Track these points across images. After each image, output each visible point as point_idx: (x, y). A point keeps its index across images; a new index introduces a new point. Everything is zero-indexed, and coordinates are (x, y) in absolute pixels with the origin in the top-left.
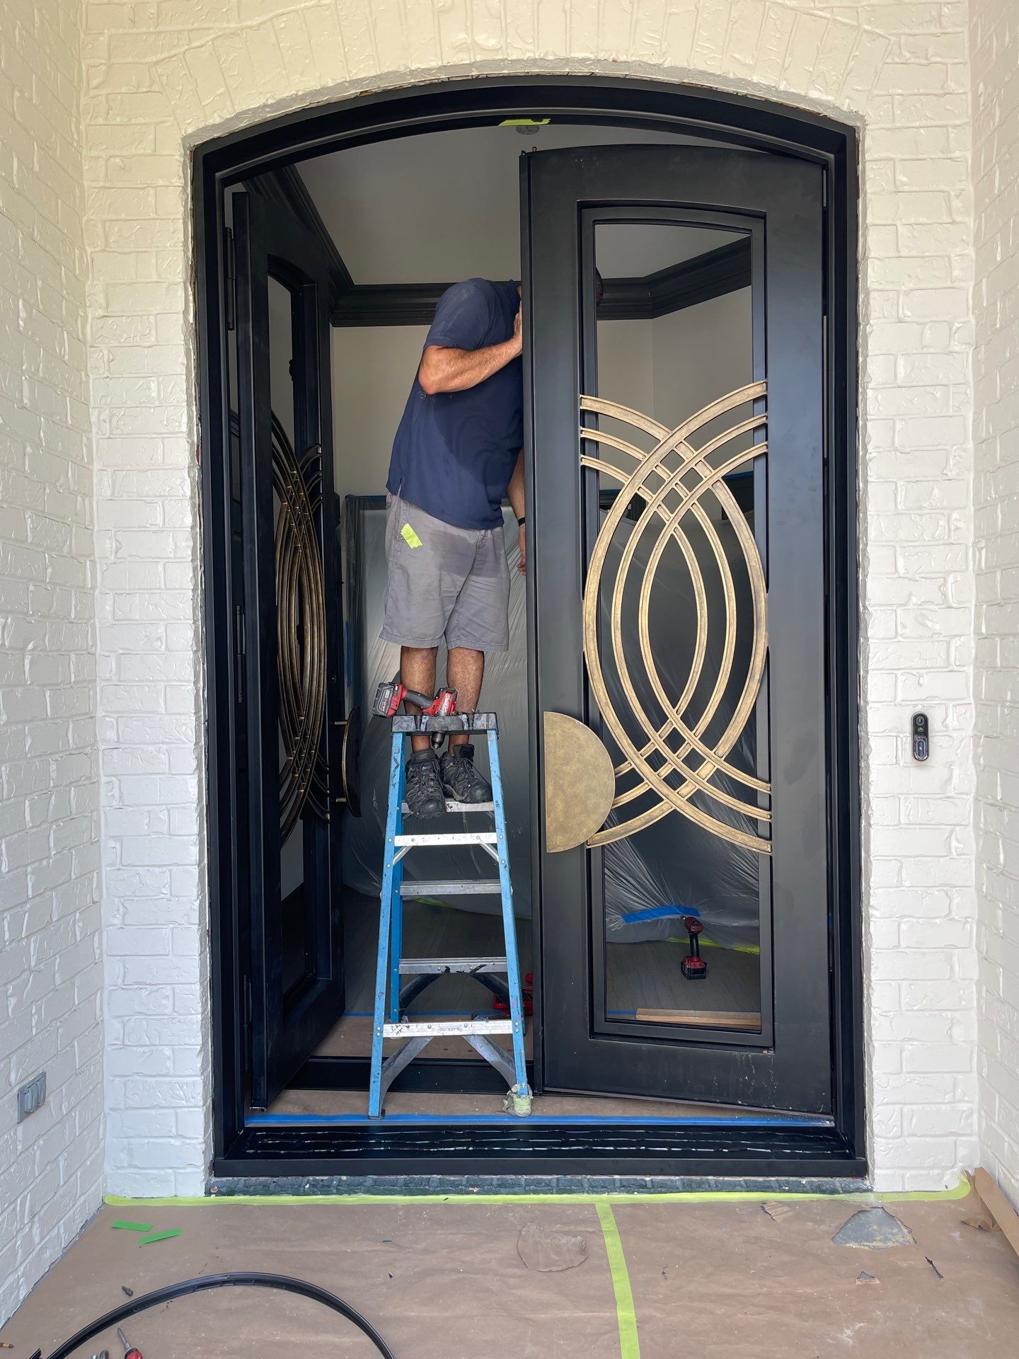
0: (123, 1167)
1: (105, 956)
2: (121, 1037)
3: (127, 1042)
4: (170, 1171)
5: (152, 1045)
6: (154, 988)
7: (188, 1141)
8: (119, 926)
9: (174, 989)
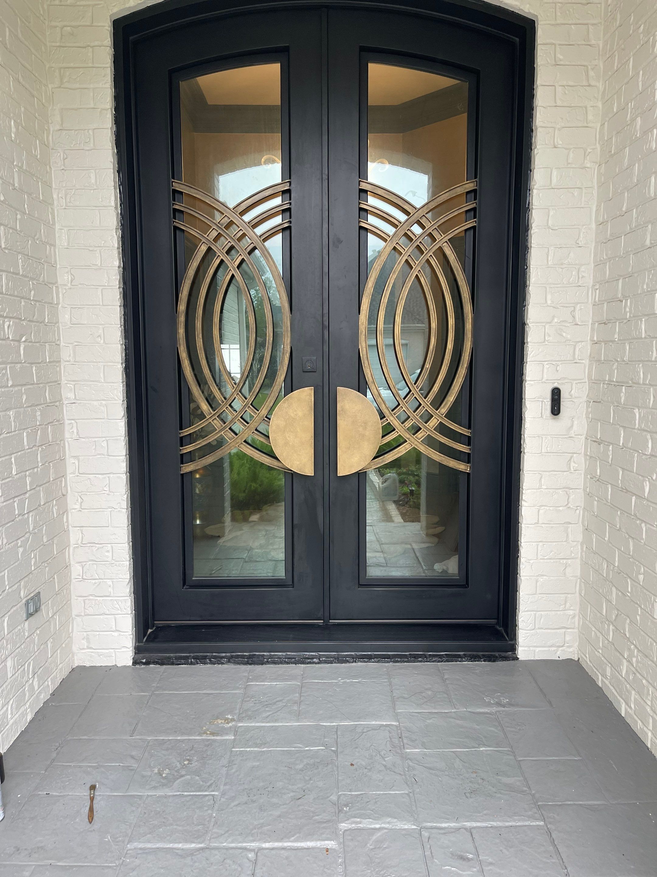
0: (84, 649)
1: (70, 527)
2: (81, 575)
3: (85, 577)
4: (112, 650)
5: (100, 579)
6: (100, 546)
7: (122, 634)
8: (78, 510)
9: (112, 547)
